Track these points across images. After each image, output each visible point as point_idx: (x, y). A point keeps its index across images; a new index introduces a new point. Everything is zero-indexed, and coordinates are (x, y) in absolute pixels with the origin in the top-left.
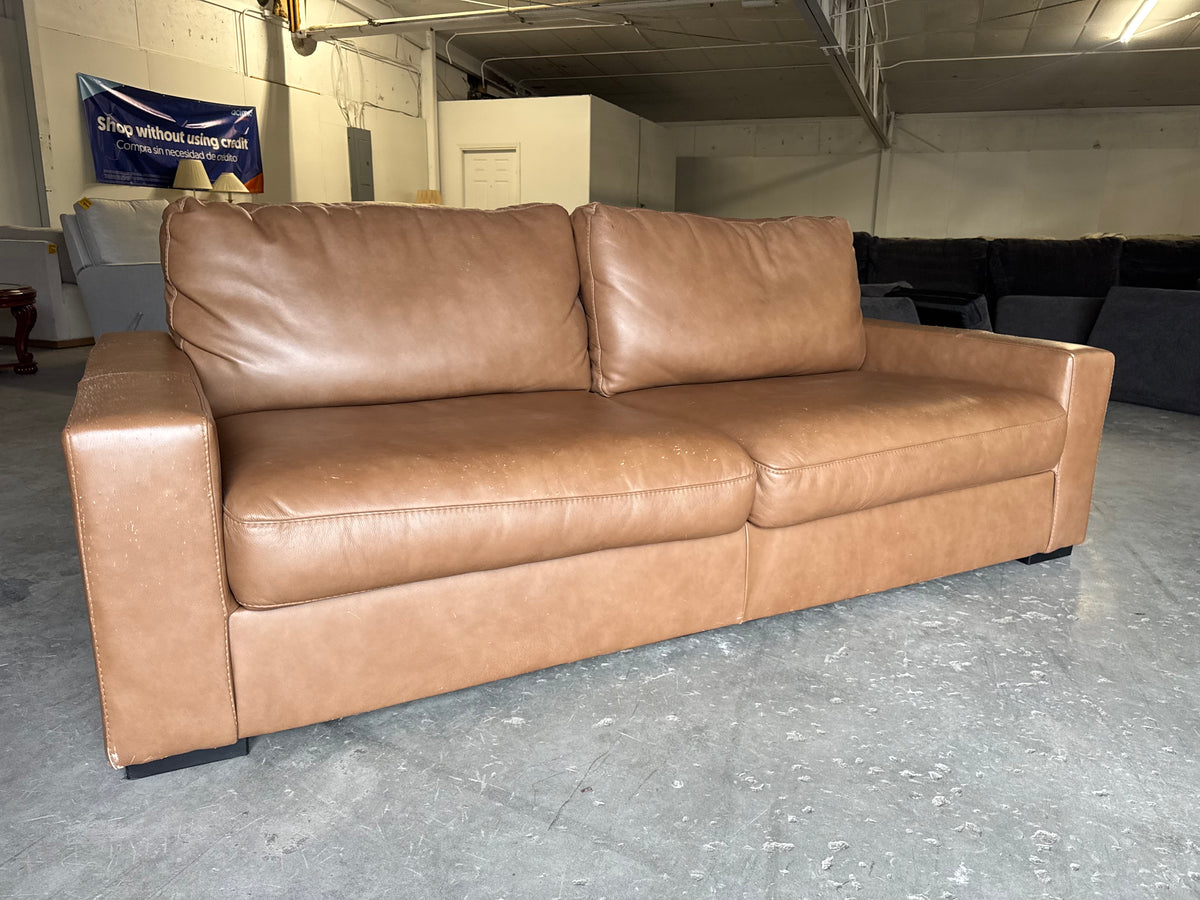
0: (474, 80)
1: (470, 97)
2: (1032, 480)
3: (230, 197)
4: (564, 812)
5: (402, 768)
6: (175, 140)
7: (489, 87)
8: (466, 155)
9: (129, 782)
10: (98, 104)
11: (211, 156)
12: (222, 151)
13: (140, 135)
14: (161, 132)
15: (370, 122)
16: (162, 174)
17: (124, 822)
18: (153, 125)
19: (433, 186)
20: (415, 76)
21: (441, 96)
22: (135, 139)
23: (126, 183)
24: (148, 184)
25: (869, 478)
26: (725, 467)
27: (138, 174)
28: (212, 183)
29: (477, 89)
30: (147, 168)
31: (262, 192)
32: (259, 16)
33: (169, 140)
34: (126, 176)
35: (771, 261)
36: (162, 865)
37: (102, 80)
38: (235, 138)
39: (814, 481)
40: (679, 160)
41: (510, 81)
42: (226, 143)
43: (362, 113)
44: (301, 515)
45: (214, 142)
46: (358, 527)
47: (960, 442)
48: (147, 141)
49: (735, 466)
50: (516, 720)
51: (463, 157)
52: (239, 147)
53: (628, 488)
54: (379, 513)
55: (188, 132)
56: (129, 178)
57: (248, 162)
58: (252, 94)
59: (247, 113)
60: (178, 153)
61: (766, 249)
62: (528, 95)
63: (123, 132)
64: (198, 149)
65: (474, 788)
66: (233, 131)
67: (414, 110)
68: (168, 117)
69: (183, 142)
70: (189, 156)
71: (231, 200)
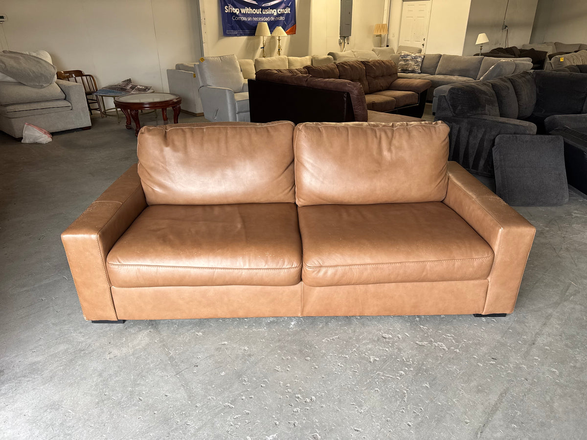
2: (472, 282)
3: (279, 38)
4: (183, 372)
5: (156, 341)
6: (257, 13)
8: (405, 3)
9: (92, 324)
10: (225, 1)
11: (273, 19)
12: (279, 15)
13: (242, 12)
14: (251, 10)
16: (250, 30)
18: (248, 7)
19: (385, 22)
22: (240, 15)
23: (236, 35)
24: (245, 35)
26: (286, 263)
27: (241, 31)
28: (271, 32)
30: (244, 27)
31: (295, 33)
33: (255, 13)
38: (284, 8)
39: (326, 273)
42: (280, 11)
44: (125, 264)
45: (275, 11)
48: (245, 15)
49: (290, 262)
50: (200, 334)
51: (402, 4)
52: (286, 12)
54: (149, 265)
55: (263, 8)
56: (236, 33)
57: (290, 19)
60: (258, 19)
63: (235, 12)
64: (267, 16)
65: (168, 354)
66: (283, 5)
68: (255, 3)
69: (261, 13)
70: (263, 20)
71: (279, 40)
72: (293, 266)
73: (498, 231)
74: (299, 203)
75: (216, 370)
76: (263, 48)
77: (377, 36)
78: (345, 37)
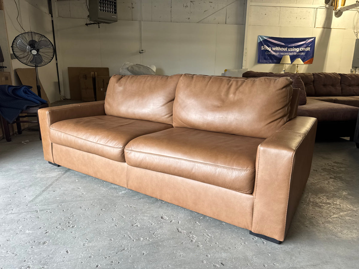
3: (298, 66)
6: (284, 50)
10: (262, 43)
11: (295, 54)
12: (300, 52)
13: (273, 50)
14: (280, 48)
16: (277, 60)
18: (278, 47)
22: (271, 51)
24: (273, 63)
27: (270, 60)
30: (273, 59)
32: (324, 8)
33: (282, 50)
35: (235, 93)
37: (265, 36)
38: (306, 47)
42: (301, 49)
45: (297, 49)
48: (275, 51)
52: (307, 50)
55: (288, 47)
56: (267, 62)
58: (315, 33)
59: (312, 39)
60: (284, 54)
63: (268, 49)
64: (292, 52)
66: (305, 46)
68: (283, 44)
69: (287, 50)
70: (287, 54)
74: (174, 124)
76: (284, 71)
78: (356, 68)
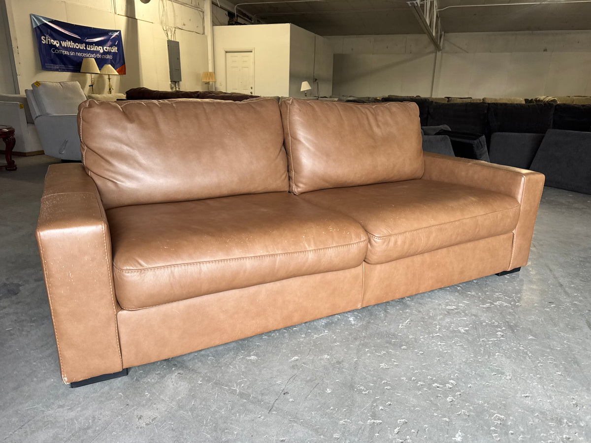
0: (231, 15)
1: (230, 24)
2: (502, 237)
3: (109, 77)
4: (275, 405)
5: (200, 382)
6: (81, 48)
7: (239, 18)
8: (227, 54)
9: (72, 389)
10: (42, 30)
11: (99, 56)
12: (105, 53)
13: (63, 46)
14: (74, 44)
15: (178, 37)
16: (75, 66)
17: (71, 409)
18: (69, 40)
19: (211, 70)
20: (201, 13)
21: (214, 24)
22: (60, 48)
23: (57, 70)
24: (68, 70)
25: (422, 241)
26: (353, 236)
27: (63, 66)
28: (100, 70)
29: (233, 20)
30: (67, 63)
31: (125, 74)
33: (78, 48)
34: (57, 67)
36: (90, 431)
37: (43, 17)
38: (111, 46)
39: (396, 242)
40: (335, 55)
41: (250, 15)
42: (106, 49)
43: (175, 33)
44: (150, 266)
45: (100, 49)
46: (177, 271)
47: (468, 220)
48: (67, 49)
49: (358, 236)
50: (253, 358)
52: (113, 51)
53: (306, 248)
54: (187, 264)
55: (87, 44)
56: (58, 68)
57: (118, 59)
58: (119, 24)
59: (117, 34)
60: (82, 55)
61: (376, 119)
62: (259, 22)
63: (54, 44)
64: (93, 52)
65: (233, 392)
66: (109, 43)
67: (200, 30)
68: (77, 36)
69: (85, 49)
70: (88, 56)
71: (109, 79)
72: (362, 240)
73: (521, 180)
74: (296, 190)
75: (316, 389)
76: (92, 86)
77: (206, 83)
78: (175, 82)
